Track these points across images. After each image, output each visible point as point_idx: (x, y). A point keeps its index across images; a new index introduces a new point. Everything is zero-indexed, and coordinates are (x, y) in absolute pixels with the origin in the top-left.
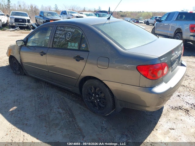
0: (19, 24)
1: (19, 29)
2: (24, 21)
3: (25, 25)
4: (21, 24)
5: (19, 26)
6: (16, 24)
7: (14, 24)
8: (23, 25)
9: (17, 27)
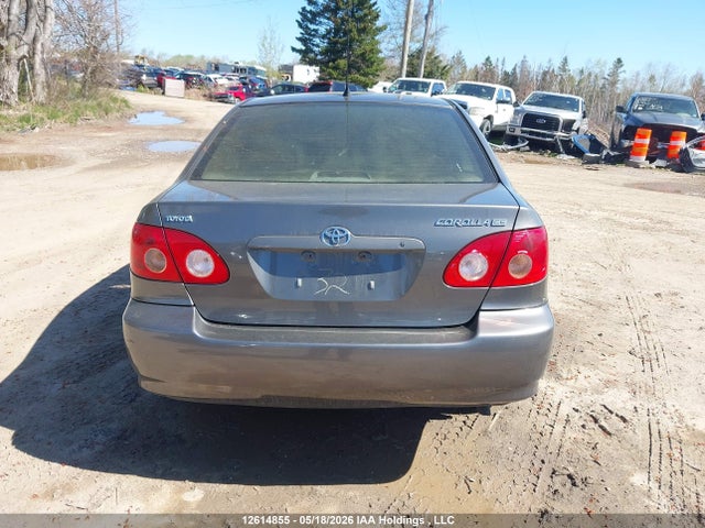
0: (531, 133)
1: (527, 148)
2: (552, 123)
3: (552, 136)
4: (538, 134)
5: (528, 139)
6: (523, 132)
7: (518, 132)
8: (544, 135)
9: (524, 142)
